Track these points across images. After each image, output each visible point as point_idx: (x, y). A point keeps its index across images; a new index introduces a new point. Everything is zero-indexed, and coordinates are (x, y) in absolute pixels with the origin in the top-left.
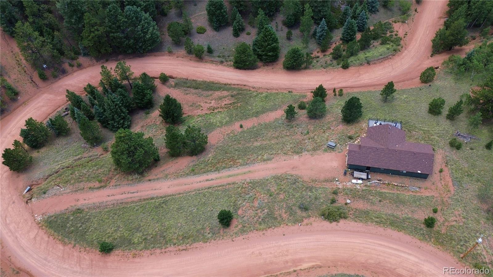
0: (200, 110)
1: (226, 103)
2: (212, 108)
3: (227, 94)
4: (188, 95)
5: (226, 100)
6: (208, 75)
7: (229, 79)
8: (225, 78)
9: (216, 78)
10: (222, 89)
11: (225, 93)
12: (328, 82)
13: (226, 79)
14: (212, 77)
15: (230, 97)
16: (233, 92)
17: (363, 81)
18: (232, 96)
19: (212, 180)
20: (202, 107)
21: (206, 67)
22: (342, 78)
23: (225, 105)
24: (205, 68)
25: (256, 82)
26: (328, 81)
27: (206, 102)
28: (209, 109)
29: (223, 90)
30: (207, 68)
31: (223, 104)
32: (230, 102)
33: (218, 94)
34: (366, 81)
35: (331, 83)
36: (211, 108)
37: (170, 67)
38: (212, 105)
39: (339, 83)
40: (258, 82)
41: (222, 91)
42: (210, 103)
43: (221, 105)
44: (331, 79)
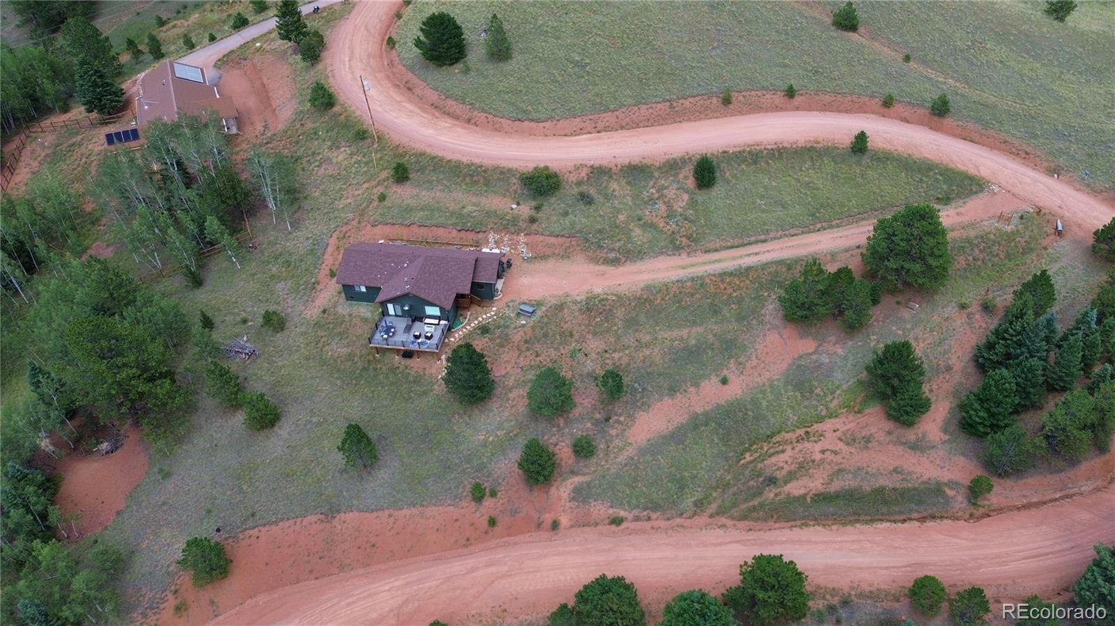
0: (841, 430)
1: (783, 457)
2: (812, 439)
3: (789, 486)
4: (891, 468)
5: (785, 466)
6: (869, 545)
7: (800, 542)
8: (816, 542)
9: (839, 539)
10: (809, 500)
11: (795, 488)
12: (506, 568)
13: (809, 541)
14: (853, 541)
15: (779, 475)
16: (776, 495)
17: (397, 584)
18: (772, 481)
19: (749, 255)
20: (840, 439)
21: (884, 572)
22: (458, 592)
23: (783, 451)
24: (886, 568)
25: (720, 544)
26: (503, 576)
27: (836, 453)
28: (822, 435)
29: (804, 497)
30: (881, 568)
31: (789, 452)
32: (773, 459)
33: (814, 484)
34: (387, 587)
35: (493, 569)
36: (816, 439)
37: (996, 551)
38: (818, 447)
39: (473, 570)
40: (716, 545)
41: (806, 495)
42: (823, 452)
43: (793, 449)
44: (493, 582)
